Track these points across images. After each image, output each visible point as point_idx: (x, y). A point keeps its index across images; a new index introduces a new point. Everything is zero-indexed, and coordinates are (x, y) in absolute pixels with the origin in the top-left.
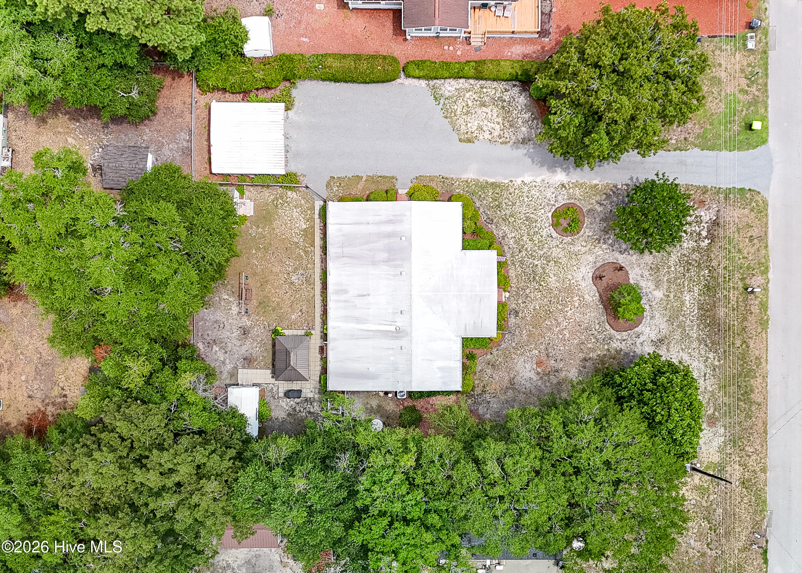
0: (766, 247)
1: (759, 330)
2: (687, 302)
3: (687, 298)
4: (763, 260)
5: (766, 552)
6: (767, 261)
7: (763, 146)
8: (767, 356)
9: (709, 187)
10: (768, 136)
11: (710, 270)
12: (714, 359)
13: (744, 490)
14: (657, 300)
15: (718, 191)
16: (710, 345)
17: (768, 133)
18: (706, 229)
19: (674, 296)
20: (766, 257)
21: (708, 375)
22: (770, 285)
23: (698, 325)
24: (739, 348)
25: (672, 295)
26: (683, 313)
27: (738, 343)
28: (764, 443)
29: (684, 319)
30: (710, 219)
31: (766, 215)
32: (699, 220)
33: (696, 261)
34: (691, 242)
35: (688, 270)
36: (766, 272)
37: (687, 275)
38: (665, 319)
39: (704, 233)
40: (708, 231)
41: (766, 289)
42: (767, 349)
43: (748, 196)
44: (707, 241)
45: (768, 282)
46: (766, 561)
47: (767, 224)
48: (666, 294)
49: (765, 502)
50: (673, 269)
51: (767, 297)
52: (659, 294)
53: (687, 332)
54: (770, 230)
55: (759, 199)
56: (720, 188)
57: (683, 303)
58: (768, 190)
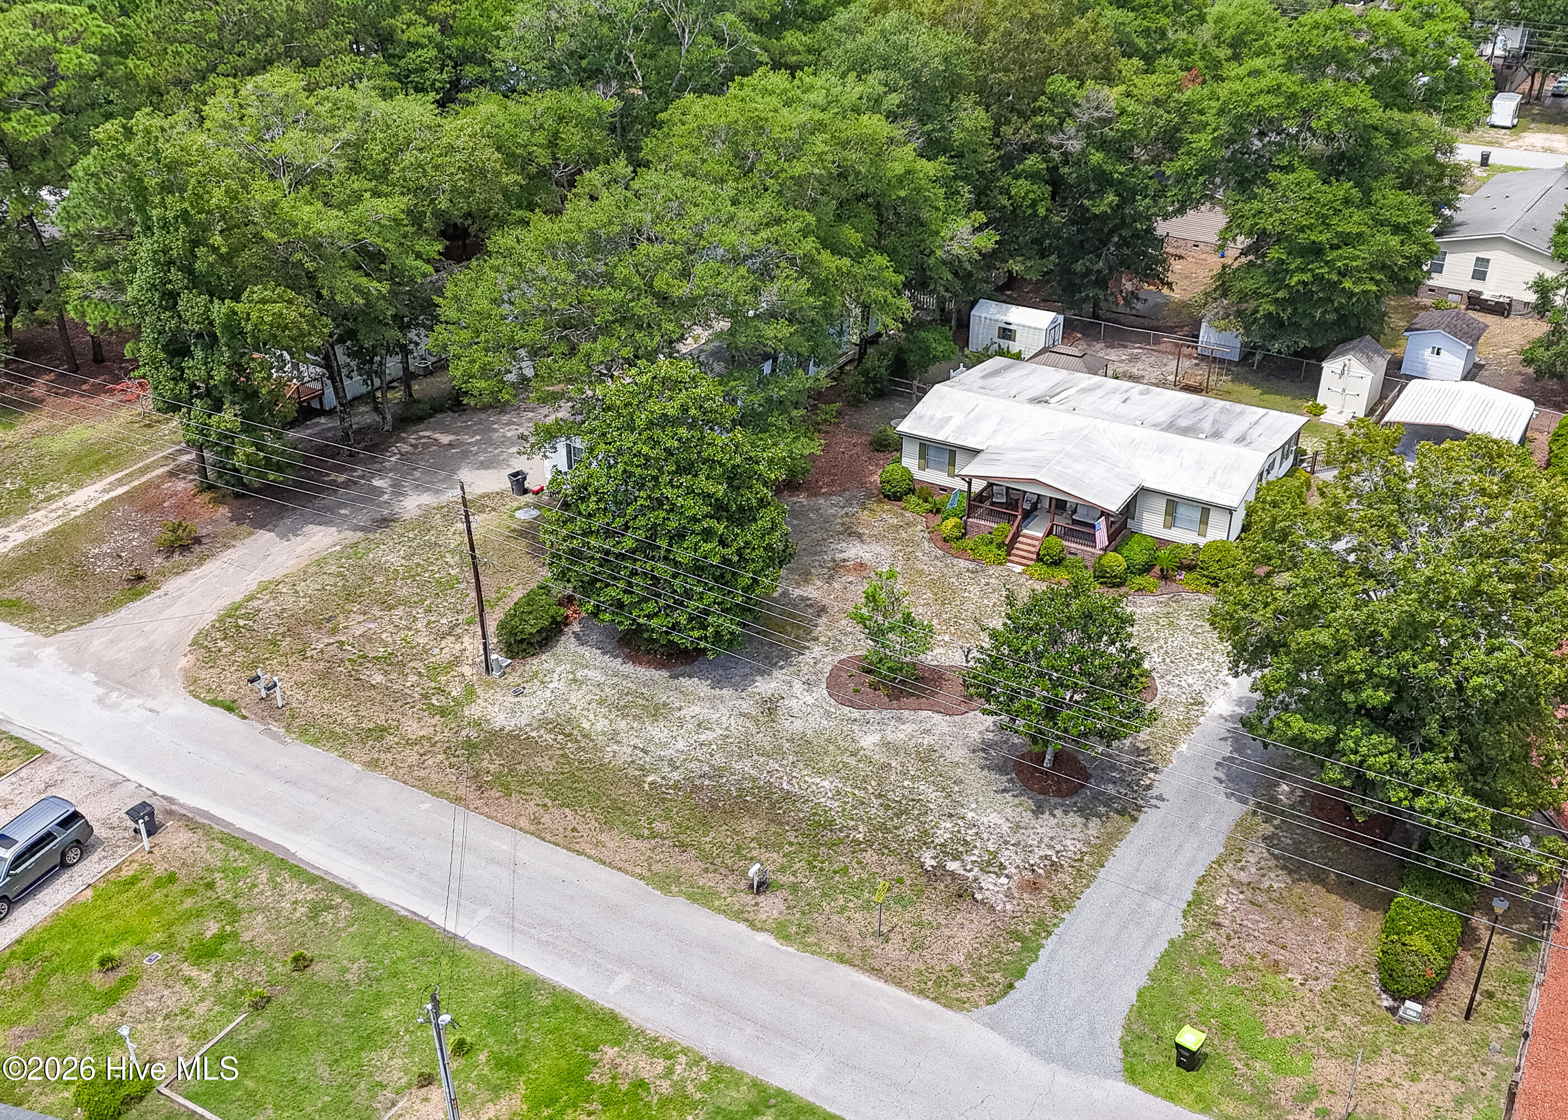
0: (841, 959)
1: (657, 867)
2: (818, 780)
3: (826, 783)
4: (811, 939)
5: (230, 709)
6: (805, 947)
7: (1119, 1066)
8: (590, 857)
9: (1066, 915)
10: (1147, 1090)
11: (861, 843)
12: (663, 778)
13: (371, 725)
14: (858, 734)
15: (1043, 929)
16: (698, 782)
17: (1155, 1092)
18: (962, 872)
19: (845, 765)
20: (817, 950)
21: (641, 754)
22: (742, 927)
23: (754, 780)
24: (650, 823)
25: (852, 761)
26: (801, 765)
27: (660, 826)
28: (424, 784)
29: (785, 762)
30: (981, 888)
31: (921, 993)
32: (991, 869)
33: (896, 828)
34: (947, 835)
35: (887, 807)
36: (781, 931)
37: (876, 802)
38: (809, 732)
39: (952, 866)
40: (952, 873)
41: (738, 915)
42: (604, 863)
43: (997, 976)
44: (929, 863)
45: (752, 925)
46: (213, 703)
47: (899, 983)
48: (862, 753)
49: (316, 742)
50: (906, 783)
51: (719, 910)
52: (869, 741)
53: (755, 757)
54: (880, 984)
55: (975, 994)
56: (1049, 934)
57: (819, 772)
58: (986, 1025)
